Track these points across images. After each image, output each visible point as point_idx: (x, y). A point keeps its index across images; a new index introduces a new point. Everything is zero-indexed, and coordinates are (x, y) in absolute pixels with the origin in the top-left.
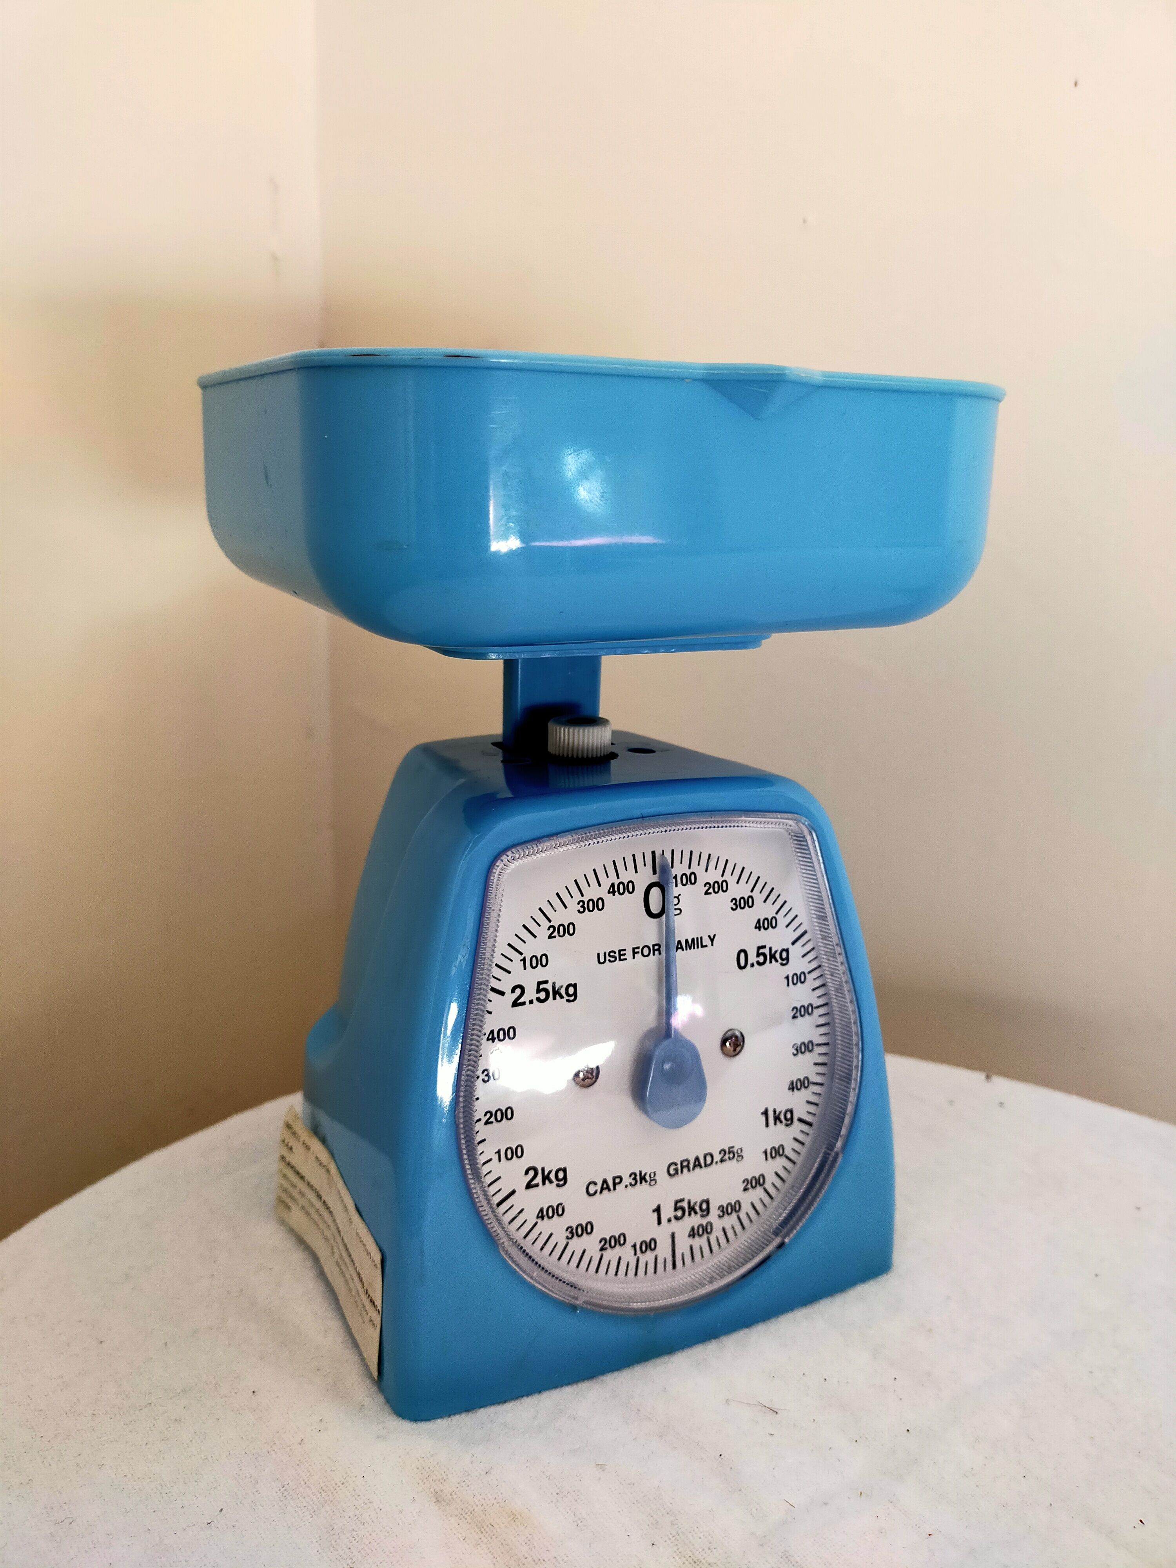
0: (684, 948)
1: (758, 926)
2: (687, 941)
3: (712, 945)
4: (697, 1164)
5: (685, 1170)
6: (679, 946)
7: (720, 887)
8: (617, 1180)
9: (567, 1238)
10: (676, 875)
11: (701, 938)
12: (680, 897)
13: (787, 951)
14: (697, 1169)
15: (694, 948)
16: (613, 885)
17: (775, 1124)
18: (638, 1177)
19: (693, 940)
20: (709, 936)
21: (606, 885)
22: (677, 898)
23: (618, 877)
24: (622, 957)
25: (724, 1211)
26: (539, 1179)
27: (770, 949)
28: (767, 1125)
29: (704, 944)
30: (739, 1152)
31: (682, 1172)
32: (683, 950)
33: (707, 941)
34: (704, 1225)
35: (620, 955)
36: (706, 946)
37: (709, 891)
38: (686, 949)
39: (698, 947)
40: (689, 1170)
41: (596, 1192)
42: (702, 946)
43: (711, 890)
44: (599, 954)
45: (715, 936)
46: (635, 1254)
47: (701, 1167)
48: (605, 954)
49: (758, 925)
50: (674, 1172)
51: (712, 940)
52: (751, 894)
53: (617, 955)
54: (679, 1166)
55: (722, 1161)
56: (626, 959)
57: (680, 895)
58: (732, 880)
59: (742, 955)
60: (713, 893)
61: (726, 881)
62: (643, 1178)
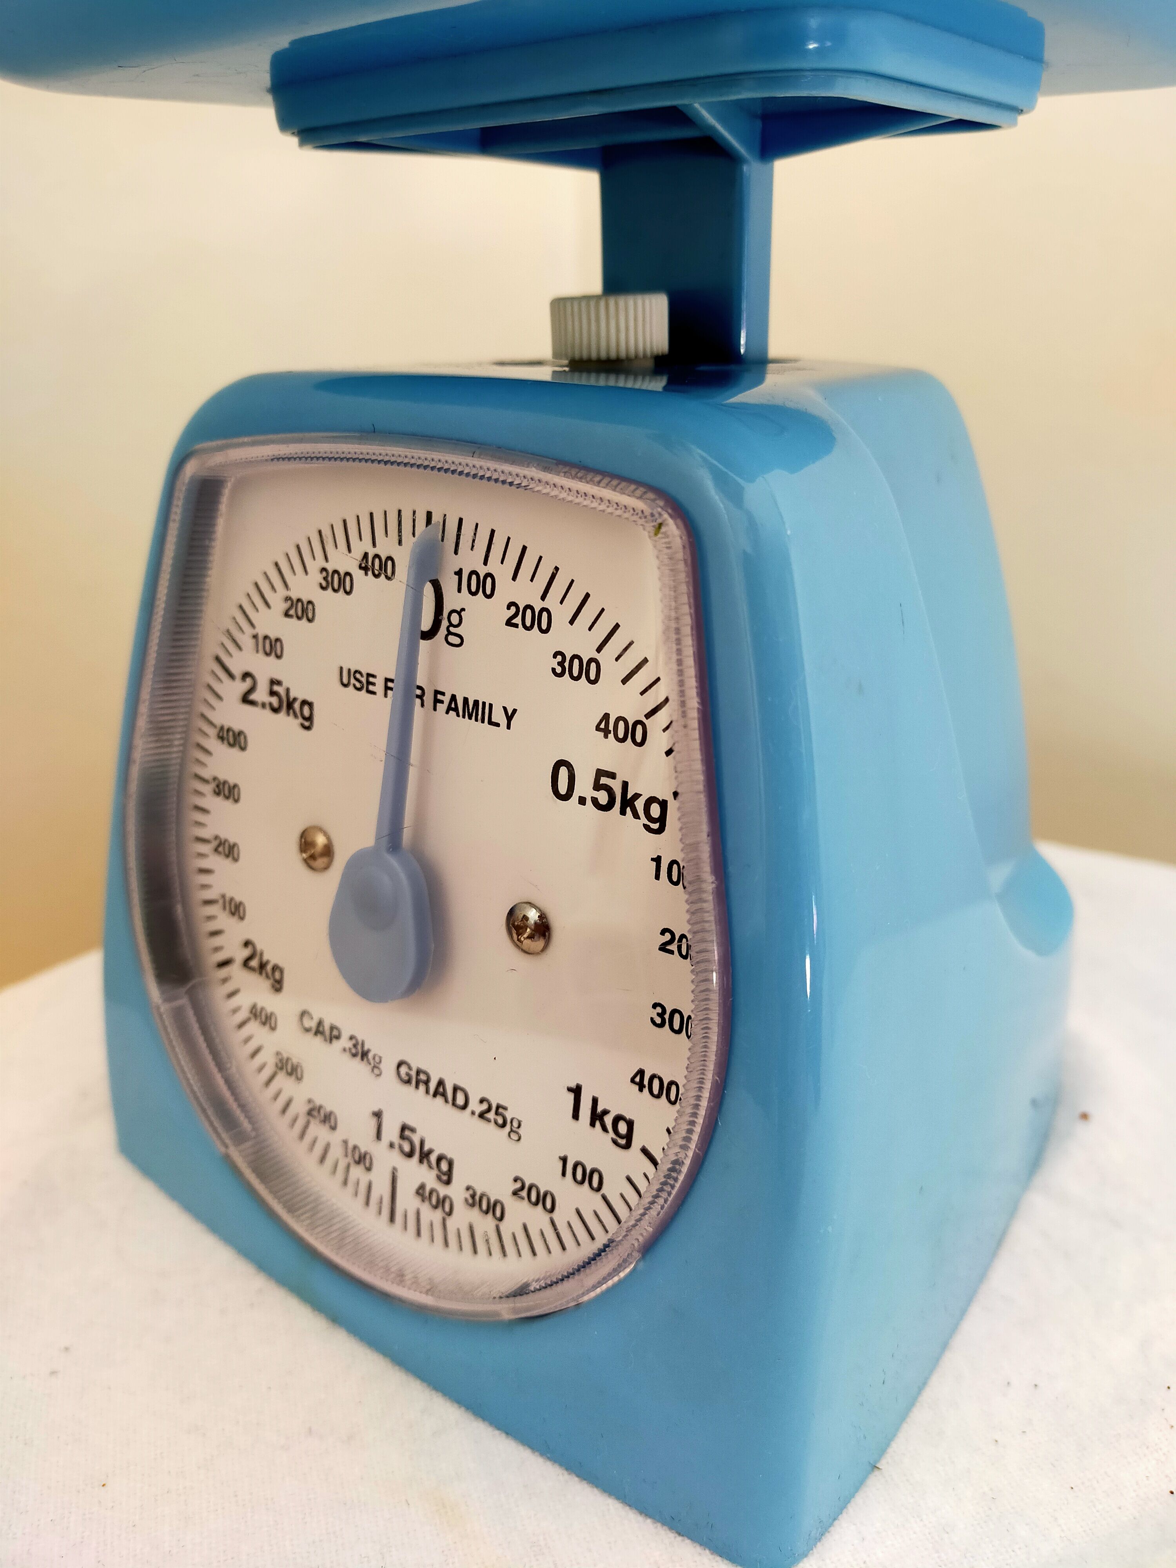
0: (461, 713)
1: (604, 726)
2: (466, 700)
3: (509, 727)
4: (440, 1091)
5: (422, 1087)
6: (453, 706)
7: (536, 619)
8: (335, 1033)
9: (277, 1065)
10: (461, 570)
11: (491, 705)
12: (463, 613)
13: (663, 805)
14: (439, 1100)
15: (476, 720)
16: (366, 555)
17: (593, 1124)
18: (359, 1047)
19: (476, 702)
20: (505, 709)
21: (357, 553)
22: (459, 613)
23: (374, 545)
24: (371, 688)
25: (475, 1200)
26: (254, 963)
27: (625, 785)
28: (576, 1116)
29: (493, 720)
30: (515, 1124)
31: (417, 1087)
32: (458, 715)
33: (499, 716)
34: (441, 1195)
35: (369, 683)
36: (498, 725)
37: (514, 621)
38: (464, 717)
39: (483, 722)
40: (427, 1092)
41: (307, 1030)
42: (491, 723)
43: (518, 620)
44: (341, 668)
45: (515, 711)
46: (346, 1156)
47: (446, 1101)
48: (349, 670)
49: (602, 726)
50: (406, 1078)
51: (509, 718)
52: (596, 655)
53: (364, 680)
54: (413, 1073)
55: (482, 1115)
56: (374, 693)
57: (463, 610)
58: (561, 614)
59: (563, 772)
60: (520, 626)
61: (547, 610)
62: (364, 1055)
